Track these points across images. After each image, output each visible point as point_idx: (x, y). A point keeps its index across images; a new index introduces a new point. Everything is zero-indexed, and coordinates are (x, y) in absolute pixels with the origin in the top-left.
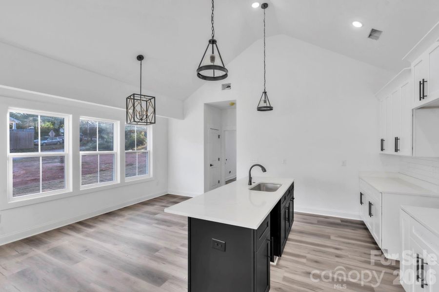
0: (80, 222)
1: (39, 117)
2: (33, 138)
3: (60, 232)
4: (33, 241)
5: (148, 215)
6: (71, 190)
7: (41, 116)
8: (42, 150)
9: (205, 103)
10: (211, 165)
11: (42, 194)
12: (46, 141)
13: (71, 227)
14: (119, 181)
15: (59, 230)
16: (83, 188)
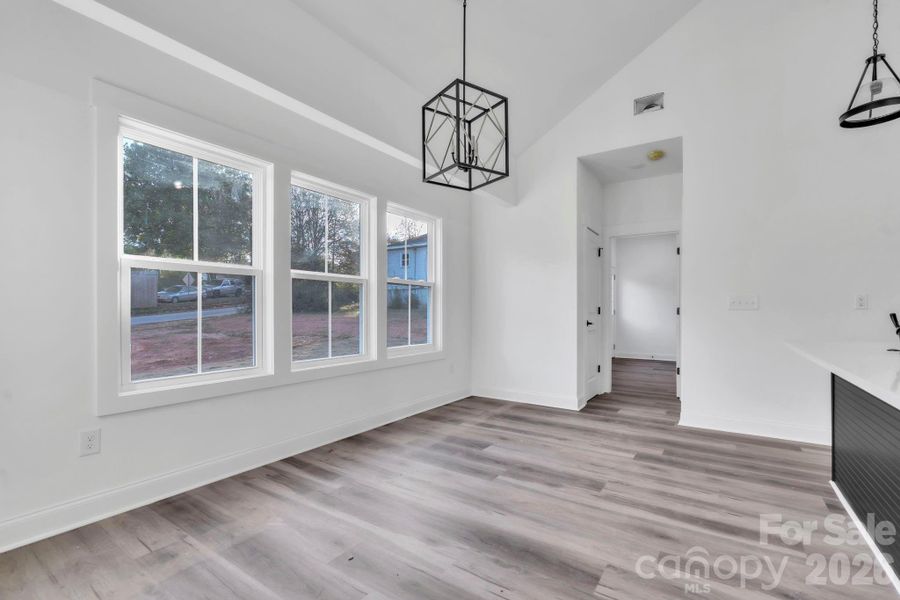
0: (291, 458)
1: (195, 162)
2: (156, 288)
3: (247, 484)
4: (182, 510)
5: (464, 448)
6: (270, 370)
7: (202, 162)
8: (202, 256)
9: (580, 155)
10: (588, 323)
11: (201, 378)
12: (178, 294)
13: (273, 473)
14: (374, 355)
15: (245, 479)
16: (299, 367)
